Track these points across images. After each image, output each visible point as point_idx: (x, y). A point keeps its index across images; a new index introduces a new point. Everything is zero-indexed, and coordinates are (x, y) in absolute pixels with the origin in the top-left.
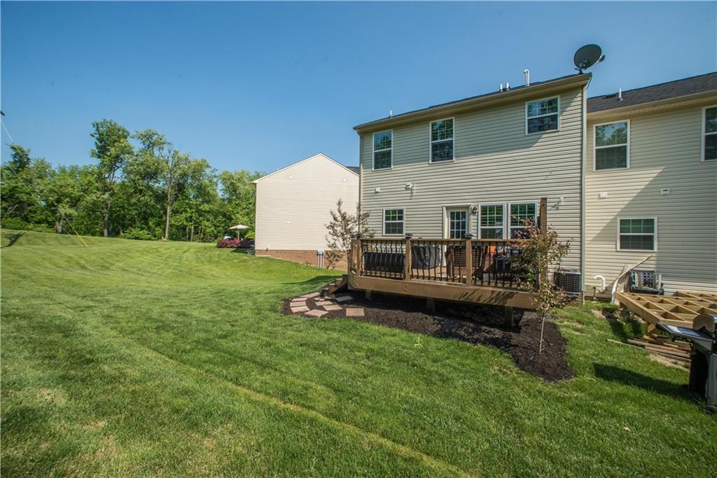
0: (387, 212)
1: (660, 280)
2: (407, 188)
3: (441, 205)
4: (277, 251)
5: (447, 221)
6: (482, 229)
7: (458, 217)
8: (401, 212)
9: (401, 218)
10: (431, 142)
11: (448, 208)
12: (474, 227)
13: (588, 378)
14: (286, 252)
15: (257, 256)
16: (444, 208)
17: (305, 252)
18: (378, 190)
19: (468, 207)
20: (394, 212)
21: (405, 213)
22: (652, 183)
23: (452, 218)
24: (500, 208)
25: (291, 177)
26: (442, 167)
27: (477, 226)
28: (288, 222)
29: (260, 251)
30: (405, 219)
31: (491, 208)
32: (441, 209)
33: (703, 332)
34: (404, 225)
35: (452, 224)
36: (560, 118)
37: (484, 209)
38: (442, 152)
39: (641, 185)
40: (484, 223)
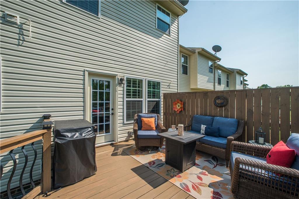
3: (82, 69)
5: (89, 90)
6: (127, 101)
11: (91, 74)
12: (120, 99)
16: (87, 73)
19: (113, 77)
27: (123, 98)
31: (135, 81)
32: (82, 73)
35: (94, 94)
36: (171, 28)
37: (129, 81)
40: (128, 95)
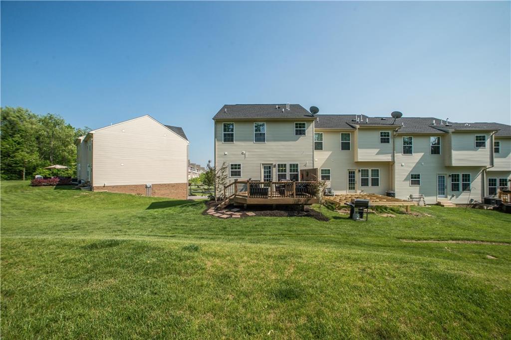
0: (232, 165)
1: (332, 191)
2: (242, 154)
3: (260, 163)
4: (113, 187)
5: (263, 170)
6: (278, 174)
7: (268, 168)
8: (239, 165)
9: (239, 168)
10: (254, 132)
11: (263, 164)
12: (275, 173)
13: (333, 220)
14: (121, 187)
15: (95, 191)
17: (136, 186)
18: (226, 153)
19: (272, 164)
20: (236, 165)
21: (241, 166)
22: (330, 155)
23: (265, 169)
24: (285, 165)
25: (124, 131)
26: (260, 145)
28: (122, 164)
29: (98, 188)
30: (241, 168)
31: (282, 165)
32: (260, 165)
33: (353, 203)
34: (241, 172)
35: (265, 172)
36: (306, 131)
37: (279, 165)
38: (260, 138)
39: (327, 157)
40: (279, 171)
